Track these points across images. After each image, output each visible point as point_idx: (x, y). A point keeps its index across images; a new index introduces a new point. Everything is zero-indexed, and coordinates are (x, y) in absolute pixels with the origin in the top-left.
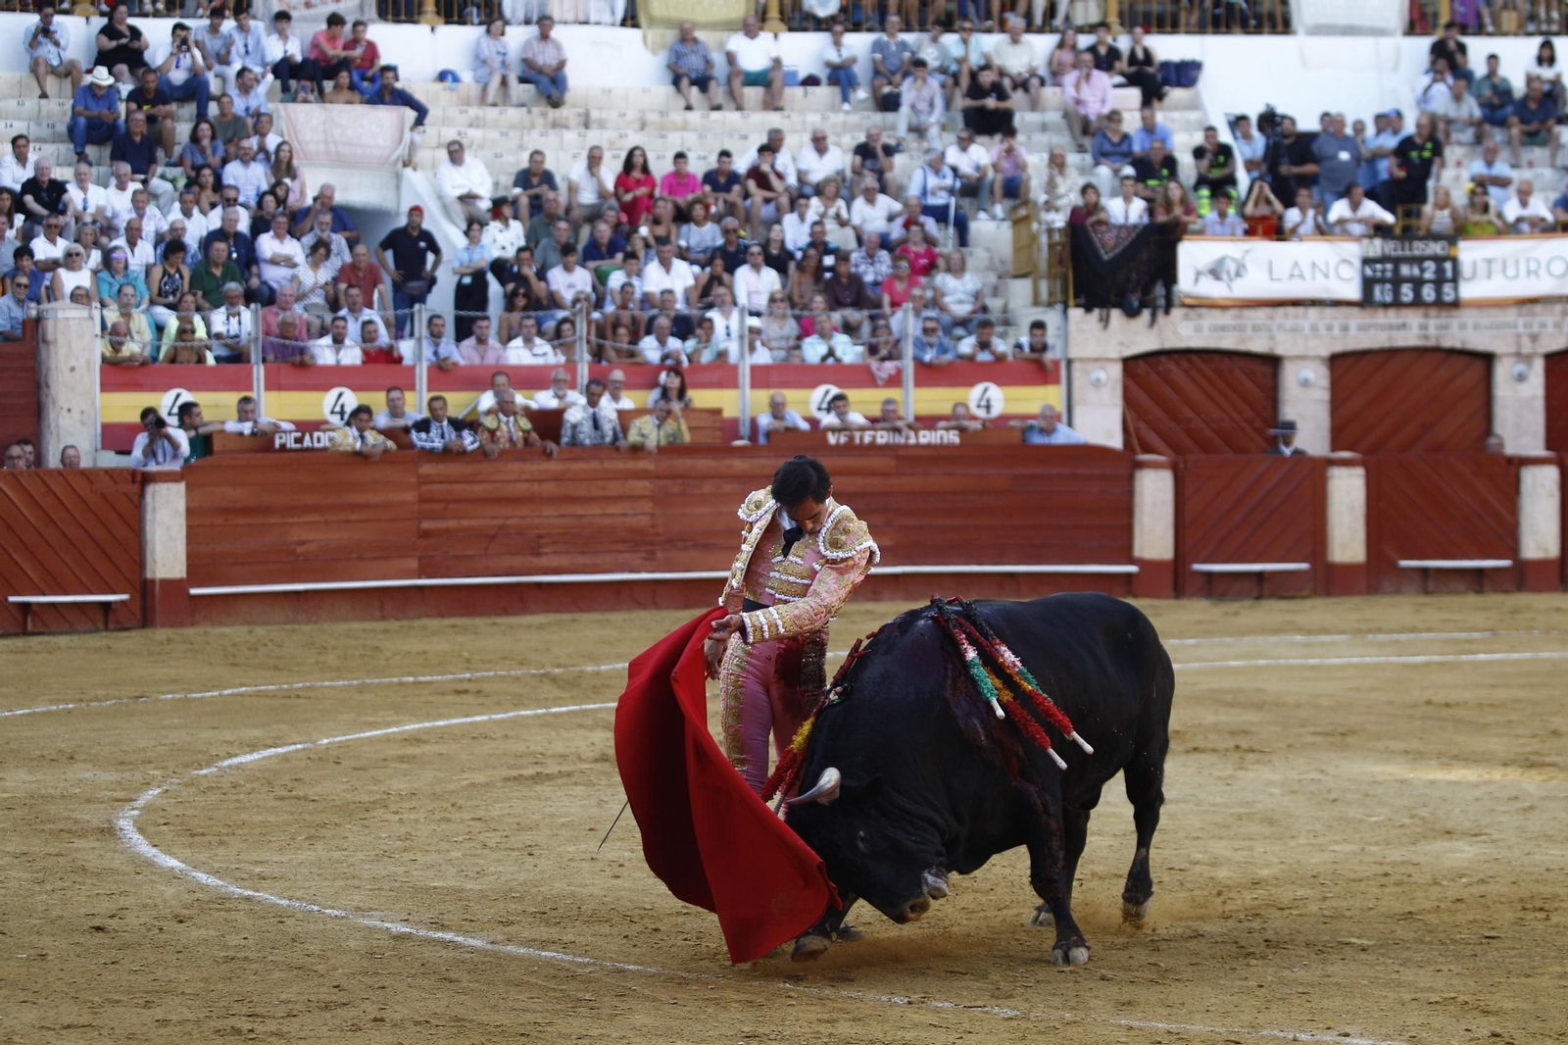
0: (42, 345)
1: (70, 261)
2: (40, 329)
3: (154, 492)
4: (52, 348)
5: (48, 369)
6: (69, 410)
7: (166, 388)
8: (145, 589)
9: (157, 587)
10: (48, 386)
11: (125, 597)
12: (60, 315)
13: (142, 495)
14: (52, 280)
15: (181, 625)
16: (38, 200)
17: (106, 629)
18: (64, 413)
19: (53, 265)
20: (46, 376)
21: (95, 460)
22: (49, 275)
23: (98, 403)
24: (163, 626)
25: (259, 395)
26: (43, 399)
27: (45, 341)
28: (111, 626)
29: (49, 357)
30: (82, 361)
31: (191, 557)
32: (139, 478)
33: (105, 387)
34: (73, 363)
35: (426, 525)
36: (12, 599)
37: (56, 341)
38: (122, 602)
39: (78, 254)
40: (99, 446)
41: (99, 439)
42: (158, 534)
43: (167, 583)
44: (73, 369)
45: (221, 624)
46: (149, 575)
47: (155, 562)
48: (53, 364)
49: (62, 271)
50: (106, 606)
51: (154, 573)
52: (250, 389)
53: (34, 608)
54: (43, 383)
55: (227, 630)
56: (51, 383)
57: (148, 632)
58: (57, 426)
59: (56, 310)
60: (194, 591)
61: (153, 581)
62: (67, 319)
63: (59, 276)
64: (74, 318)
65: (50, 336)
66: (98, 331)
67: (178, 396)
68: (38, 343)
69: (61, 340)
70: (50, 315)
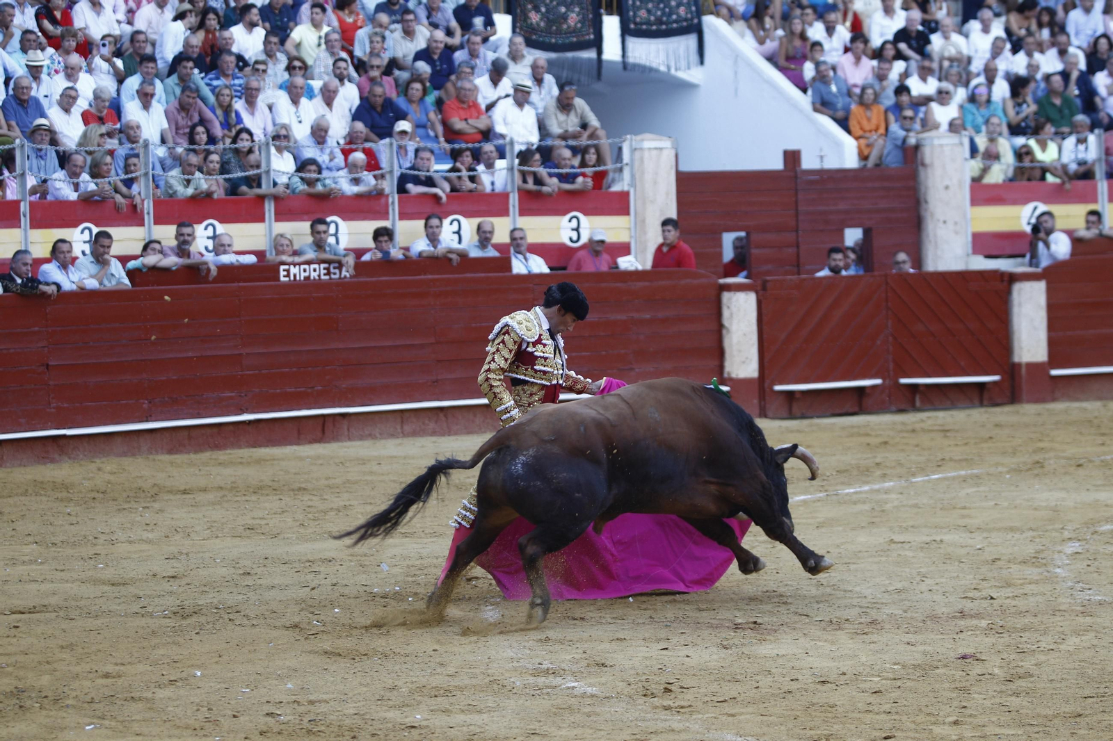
0: (921, 168)
1: (943, 97)
2: (919, 157)
3: (1020, 290)
4: (930, 171)
5: (927, 188)
6: (945, 222)
7: (1025, 202)
8: (1012, 371)
9: (1024, 371)
10: (926, 202)
11: (996, 378)
12: (936, 142)
13: (1009, 292)
14: (926, 113)
15: (1044, 401)
16: (910, 47)
17: (982, 405)
18: (941, 224)
19: (927, 100)
20: (925, 194)
21: (967, 263)
22: (923, 109)
23: (969, 216)
24: (1030, 402)
25: (1103, 207)
26: (923, 213)
27: (923, 165)
28: (985, 402)
29: (926, 178)
30: (955, 181)
31: (1052, 343)
32: (1006, 279)
33: (975, 202)
34: (947, 182)
36: (903, 381)
37: (932, 164)
38: (995, 383)
39: (947, 93)
40: (970, 251)
41: (970, 246)
42: (1023, 324)
43: (1032, 366)
44: (947, 188)
45: (1078, 399)
46: (1016, 359)
47: (1021, 348)
48: (930, 183)
49: (934, 106)
50: (981, 386)
51: (1020, 357)
52: (1095, 201)
53: (921, 389)
54: (922, 200)
55: (1085, 405)
56: (928, 199)
57: (1016, 407)
58: (935, 236)
59: (932, 138)
60: (1054, 372)
61: (1019, 365)
62: (941, 146)
63: (931, 109)
64: (947, 145)
65: (927, 160)
66: (967, 153)
67: (1035, 208)
68: (917, 167)
69: (937, 162)
70: (927, 142)
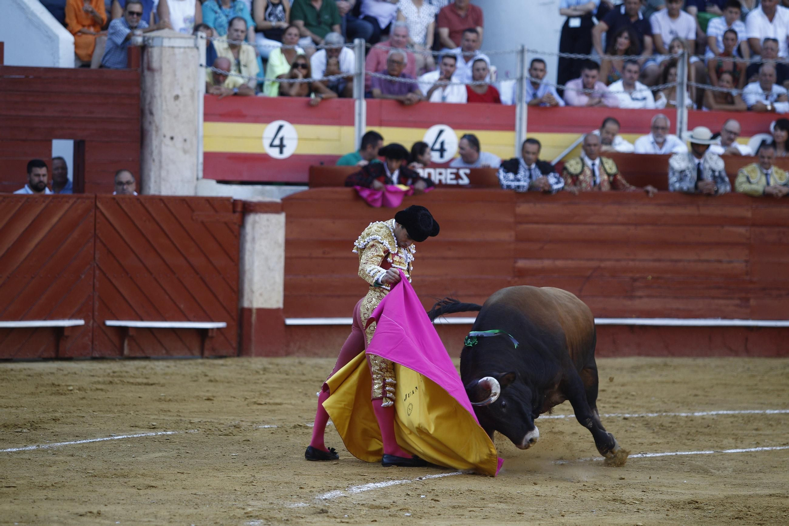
0: (146, 72)
2: (145, 57)
3: (255, 222)
4: (157, 76)
5: (153, 97)
6: (172, 138)
7: (269, 120)
8: (241, 318)
9: (254, 317)
10: (151, 113)
11: (221, 325)
12: (166, 43)
13: (242, 225)
15: (276, 354)
17: (202, 356)
18: (167, 141)
20: (150, 103)
21: (196, 188)
23: (201, 132)
24: (259, 355)
25: (360, 130)
26: (146, 125)
27: (150, 69)
28: (206, 353)
29: (153, 85)
30: (187, 90)
31: (288, 287)
32: (239, 209)
33: (210, 116)
34: (178, 92)
35: (521, 263)
36: (109, 323)
37: (161, 69)
38: (219, 329)
40: (201, 174)
41: (201, 167)
42: (256, 264)
43: (263, 313)
44: (177, 97)
45: (315, 355)
46: (246, 304)
47: (252, 292)
48: (157, 92)
50: (203, 334)
51: (251, 302)
52: (351, 123)
53: (131, 333)
54: (147, 112)
56: (154, 111)
57: (243, 361)
58: (160, 153)
60: (289, 322)
61: (250, 310)
62: (173, 48)
64: (180, 47)
65: (155, 65)
66: (203, 60)
67: (281, 128)
68: (143, 71)
69: (166, 67)
70: (156, 42)
